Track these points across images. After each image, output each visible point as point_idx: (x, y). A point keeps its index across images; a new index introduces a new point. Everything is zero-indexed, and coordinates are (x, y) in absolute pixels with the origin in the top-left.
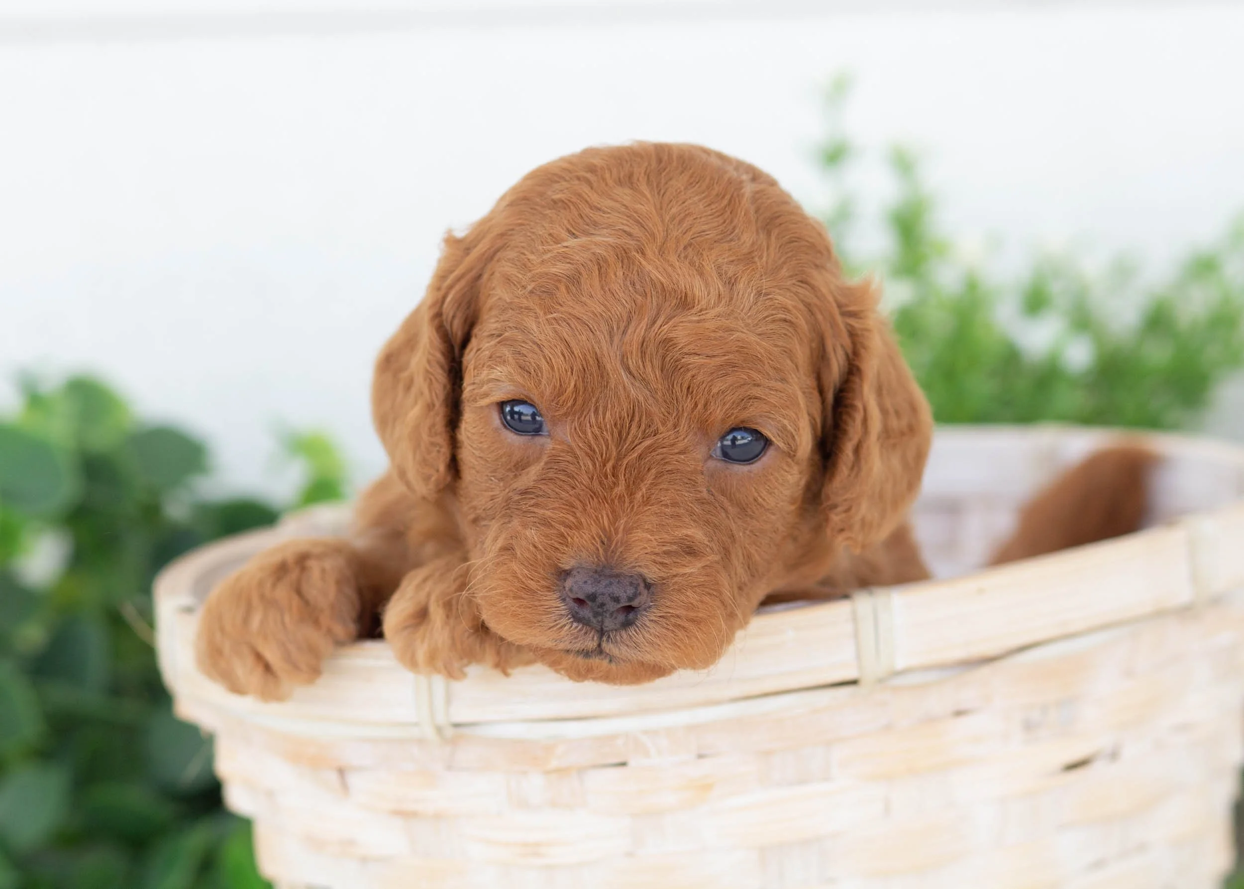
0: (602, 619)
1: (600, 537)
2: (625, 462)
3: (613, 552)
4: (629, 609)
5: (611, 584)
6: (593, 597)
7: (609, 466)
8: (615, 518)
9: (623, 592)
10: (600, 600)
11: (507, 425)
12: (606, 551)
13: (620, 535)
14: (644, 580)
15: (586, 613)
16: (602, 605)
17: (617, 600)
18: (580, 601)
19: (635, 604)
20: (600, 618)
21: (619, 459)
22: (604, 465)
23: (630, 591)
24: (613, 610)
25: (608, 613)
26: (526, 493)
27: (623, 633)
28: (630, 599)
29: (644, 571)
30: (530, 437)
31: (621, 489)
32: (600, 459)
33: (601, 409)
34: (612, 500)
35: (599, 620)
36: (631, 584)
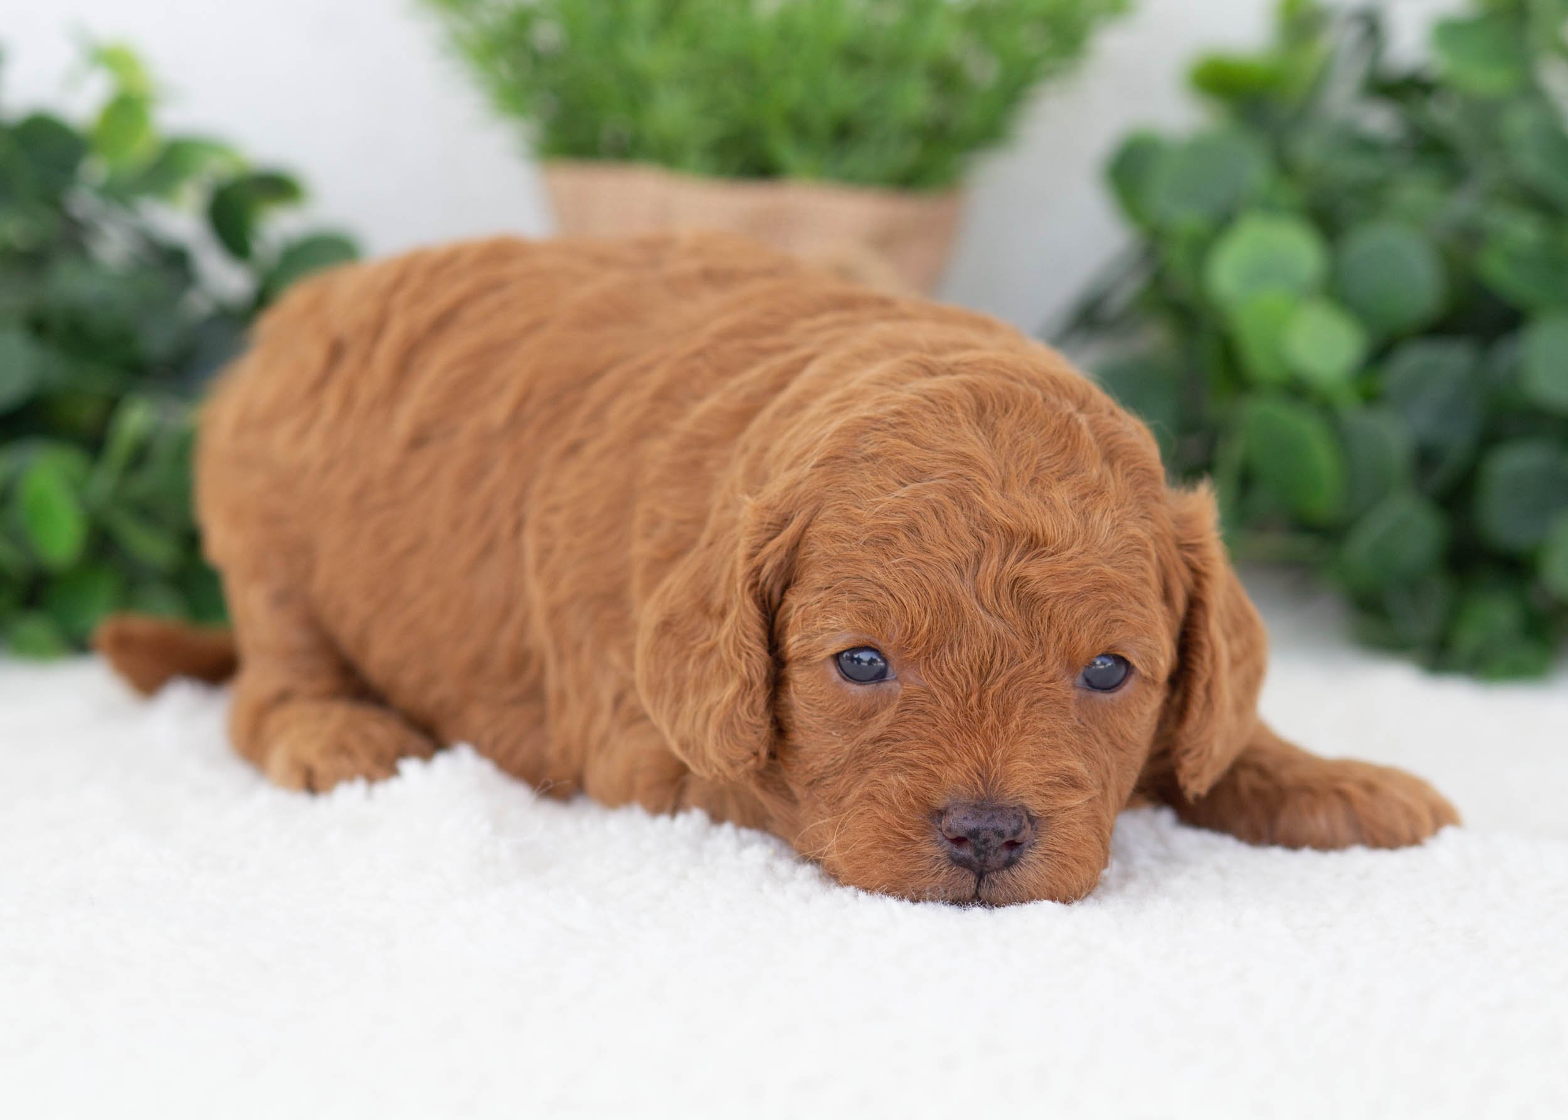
0: (985, 857)
1: (976, 770)
2: (990, 692)
3: (992, 784)
4: (1012, 845)
5: (993, 817)
6: (974, 834)
7: (973, 700)
8: (991, 748)
9: (1008, 826)
10: (982, 836)
11: (848, 676)
12: (985, 784)
13: (999, 765)
14: (1027, 813)
15: (966, 852)
16: (986, 841)
17: (1001, 834)
18: (959, 841)
19: (1019, 839)
20: (982, 857)
21: (982, 692)
22: (967, 700)
23: (1015, 824)
24: (997, 846)
25: (992, 850)
26: (879, 741)
27: (1006, 872)
28: (1015, 833)
29: (1027, 802)
30: (875, 685)
31: (991, 719)
32: (962, 695)
33: (956, 645)
34: (985, 732)
35: (982, 859)
36: (1015, 816)
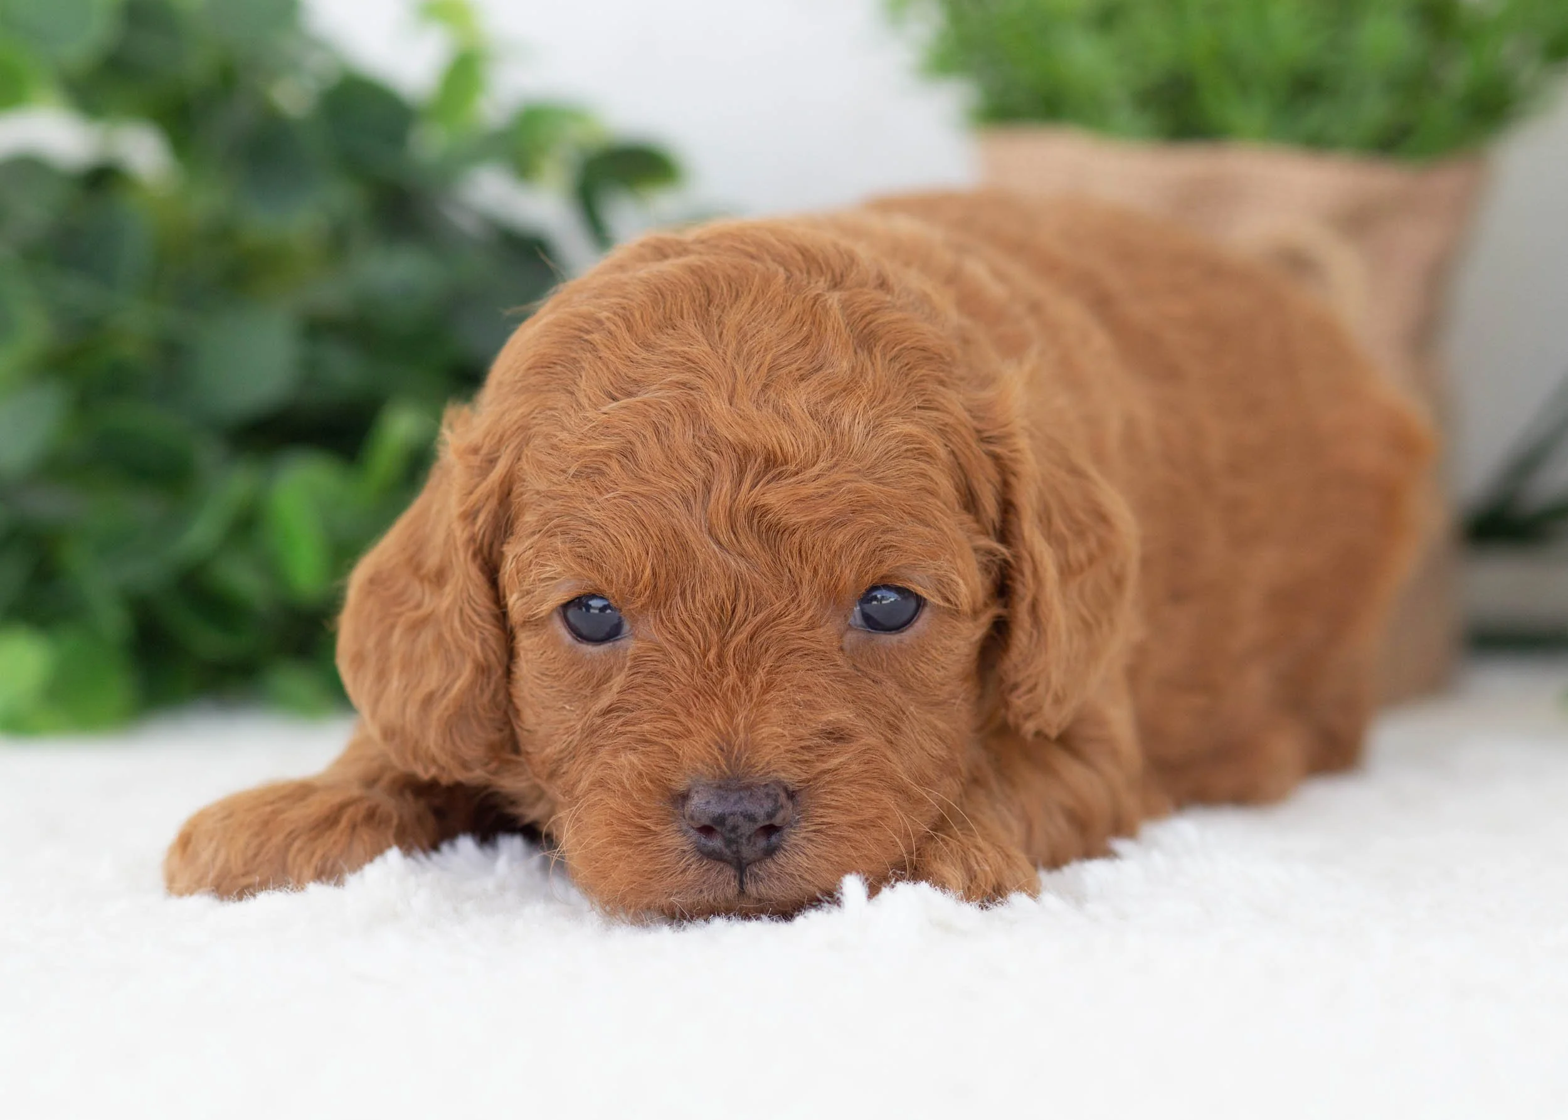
0: (737, 847)
1: (716, 743)
2: (733, 645)
3: (737, 758)
4: (770, 830)
5: (741, 798)
6: (721, 820)
7: (712, 656)
8: (731, 713)
9: (760, 809)
10: (730, 822)
11: (580, 638)
12: (727, 759)
13: (742, 735)
14: (786, 789)
15: (716, 843)
16: (734, 829)
17: (751, 818)
18: (707, 830)
19: (777, 821)
20: (734, 848)
21: (723, 645)
22: (705, 656)
23: (768, 805)
24: (749, 833)
25: (744, 838)
26: (609, 712)
27: (768, 861)
28: (770, 815)
29: (782, 775)
31: (732, 677)
32: (698, 650)
33: (688, 592)
34: (725, 695)
35: (734, 850)
36: (768, 795)
